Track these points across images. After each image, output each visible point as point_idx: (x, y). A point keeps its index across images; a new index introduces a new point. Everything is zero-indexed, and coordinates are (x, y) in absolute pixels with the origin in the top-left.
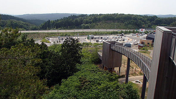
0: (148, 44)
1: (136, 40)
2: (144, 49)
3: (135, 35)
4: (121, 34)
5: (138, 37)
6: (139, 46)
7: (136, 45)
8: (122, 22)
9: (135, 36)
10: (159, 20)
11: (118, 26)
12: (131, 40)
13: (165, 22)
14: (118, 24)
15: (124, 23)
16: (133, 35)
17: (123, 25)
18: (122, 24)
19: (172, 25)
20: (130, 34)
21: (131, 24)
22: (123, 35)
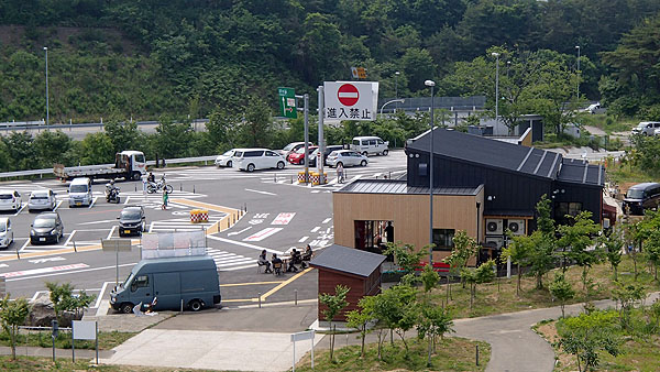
0: (441, 238)
1: (284, 218)
2: (391, 317)
3: (280, 167)
4: (110, 168)
5: (306, 179)
6: (330, 278)
7: (291, 270)
8: (134, 37)
9: (281, 178)
10: (504, 15)
11: (89, 86)
12: (225, 215)
13: (568, 29)
14: (90, 60)
15: (147, 50)
16: (250, 169)
17: (146, 74)
18: (129, 60)
19: (634, 45)
20: (223, 159)
21: (229, 58)
22: (131, 176)
